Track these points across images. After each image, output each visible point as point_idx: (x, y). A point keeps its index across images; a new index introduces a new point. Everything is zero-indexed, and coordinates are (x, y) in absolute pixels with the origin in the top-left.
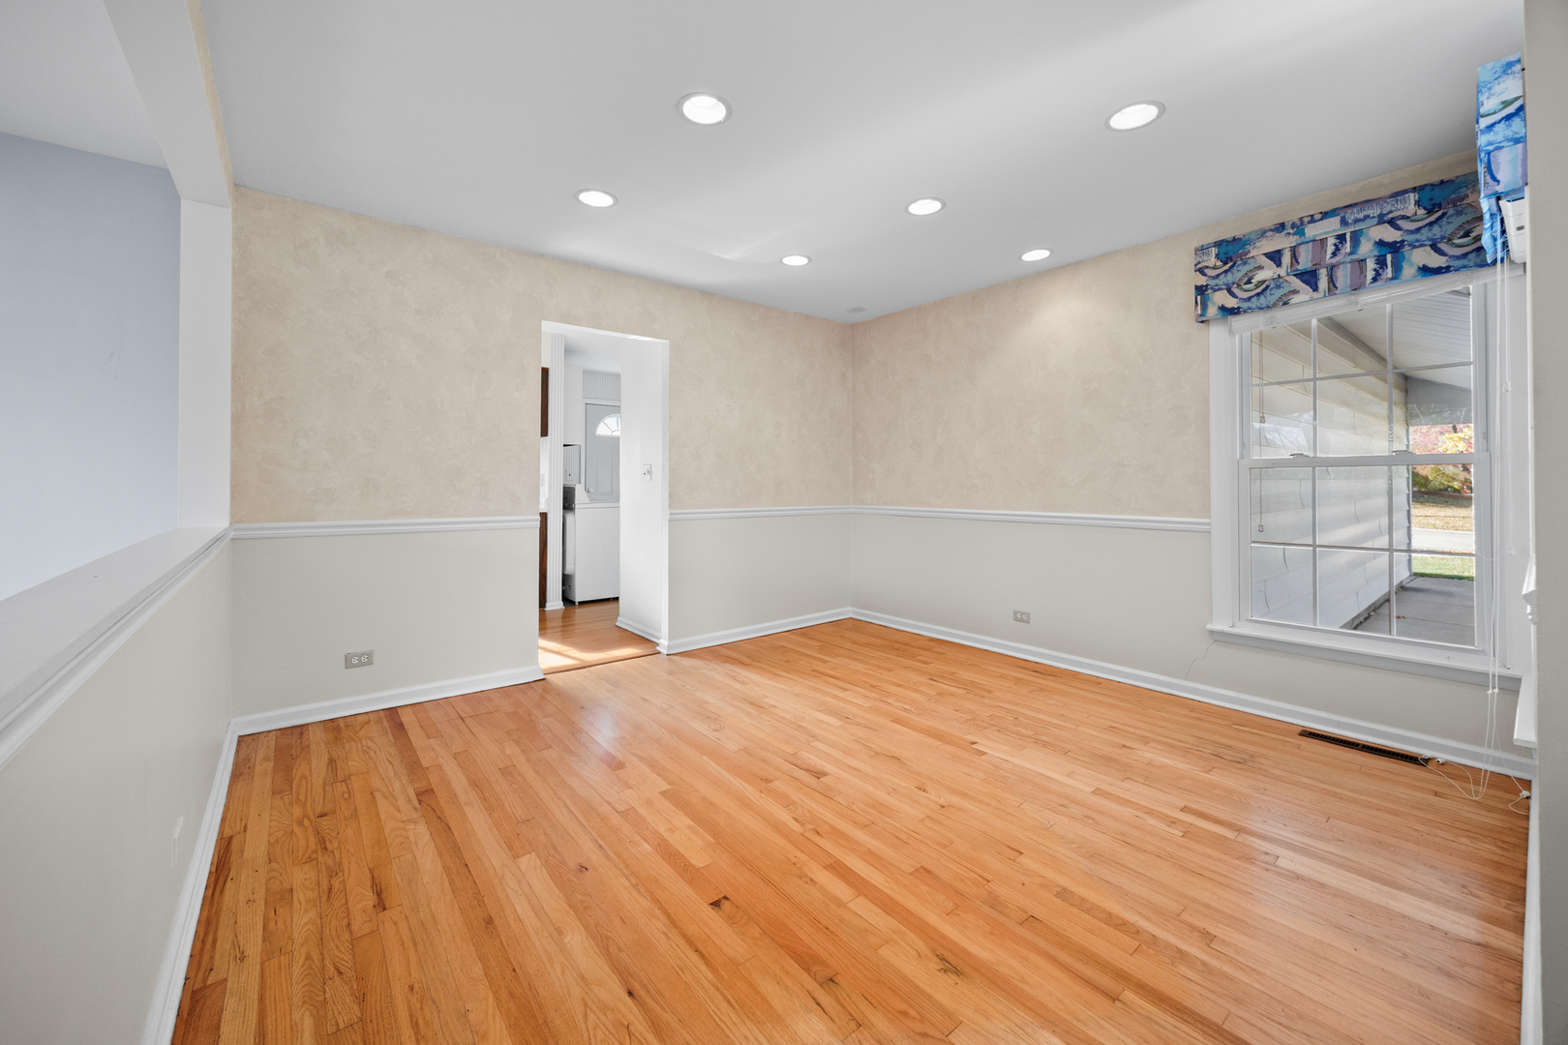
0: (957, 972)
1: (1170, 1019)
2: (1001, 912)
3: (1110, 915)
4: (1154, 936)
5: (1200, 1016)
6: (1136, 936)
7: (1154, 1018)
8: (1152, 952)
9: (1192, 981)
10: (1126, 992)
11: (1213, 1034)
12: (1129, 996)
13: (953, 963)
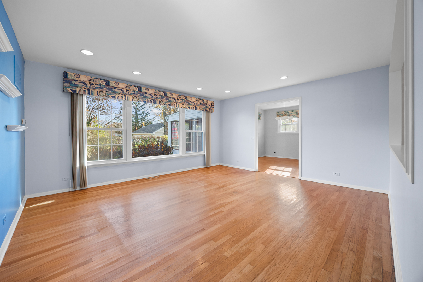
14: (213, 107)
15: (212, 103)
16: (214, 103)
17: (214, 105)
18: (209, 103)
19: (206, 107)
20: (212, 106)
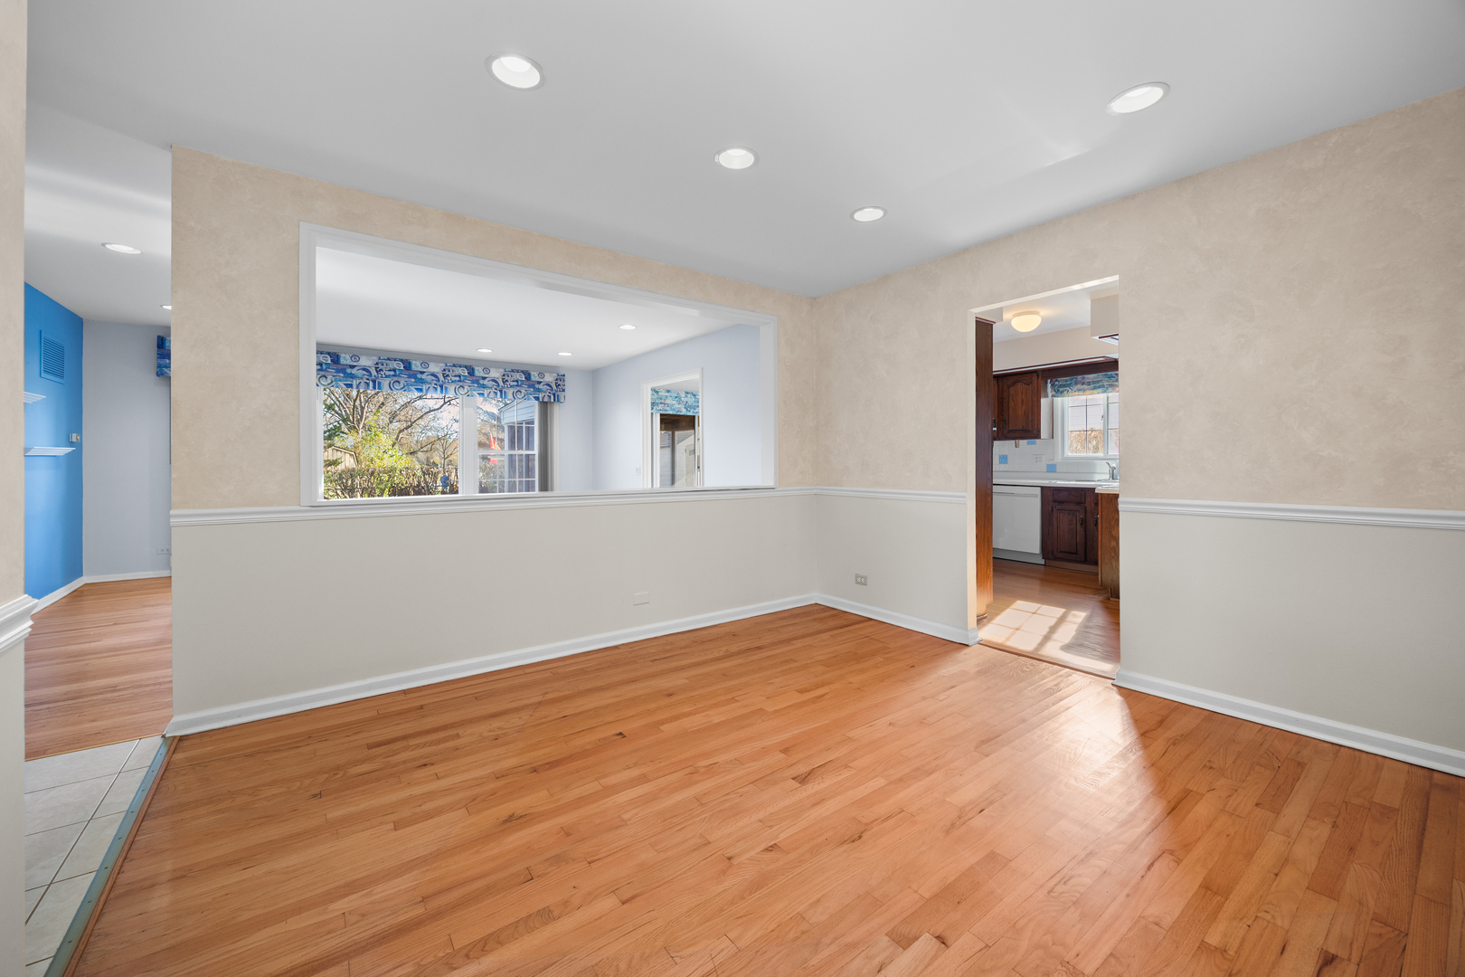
0: (505, 822)
1: (383, 926)
2: (548, 859)
3: (501, 944)
4: (455, 969)
5: (368, 950)
6: (464, 951)
7: (393, 916)
8: (441, 954)
9: (394, 968)
10: (423, 910)
11: (350, 949)
12: (419, 910)
13: (513, 822)
14: (564, 390)
15: (560, 379)
16: (566, 378)
17: (566, 383)
18: (549, 378)
19: (539, 390)
20: (557, 386)
